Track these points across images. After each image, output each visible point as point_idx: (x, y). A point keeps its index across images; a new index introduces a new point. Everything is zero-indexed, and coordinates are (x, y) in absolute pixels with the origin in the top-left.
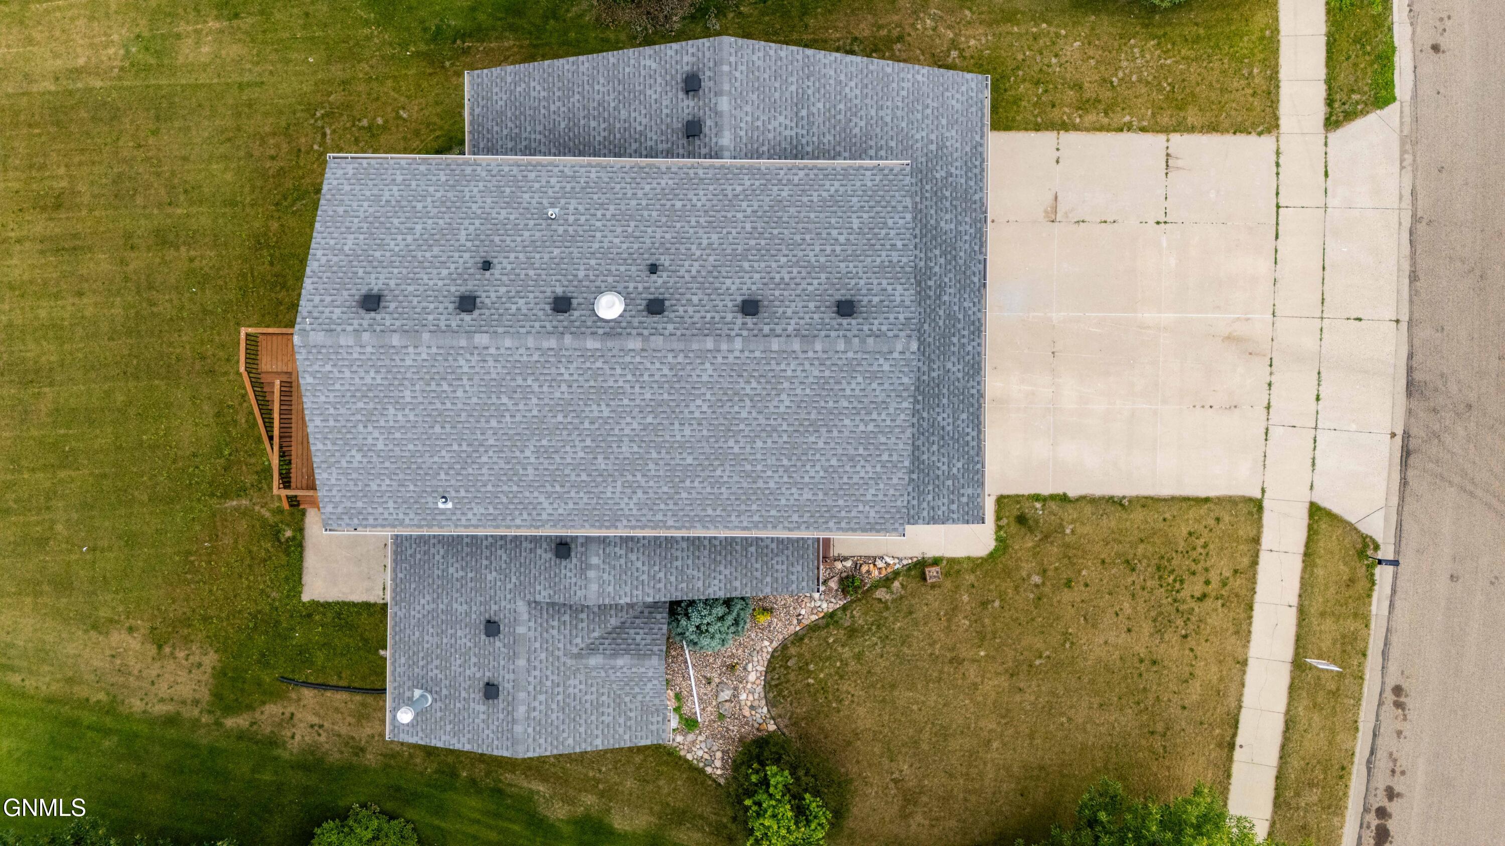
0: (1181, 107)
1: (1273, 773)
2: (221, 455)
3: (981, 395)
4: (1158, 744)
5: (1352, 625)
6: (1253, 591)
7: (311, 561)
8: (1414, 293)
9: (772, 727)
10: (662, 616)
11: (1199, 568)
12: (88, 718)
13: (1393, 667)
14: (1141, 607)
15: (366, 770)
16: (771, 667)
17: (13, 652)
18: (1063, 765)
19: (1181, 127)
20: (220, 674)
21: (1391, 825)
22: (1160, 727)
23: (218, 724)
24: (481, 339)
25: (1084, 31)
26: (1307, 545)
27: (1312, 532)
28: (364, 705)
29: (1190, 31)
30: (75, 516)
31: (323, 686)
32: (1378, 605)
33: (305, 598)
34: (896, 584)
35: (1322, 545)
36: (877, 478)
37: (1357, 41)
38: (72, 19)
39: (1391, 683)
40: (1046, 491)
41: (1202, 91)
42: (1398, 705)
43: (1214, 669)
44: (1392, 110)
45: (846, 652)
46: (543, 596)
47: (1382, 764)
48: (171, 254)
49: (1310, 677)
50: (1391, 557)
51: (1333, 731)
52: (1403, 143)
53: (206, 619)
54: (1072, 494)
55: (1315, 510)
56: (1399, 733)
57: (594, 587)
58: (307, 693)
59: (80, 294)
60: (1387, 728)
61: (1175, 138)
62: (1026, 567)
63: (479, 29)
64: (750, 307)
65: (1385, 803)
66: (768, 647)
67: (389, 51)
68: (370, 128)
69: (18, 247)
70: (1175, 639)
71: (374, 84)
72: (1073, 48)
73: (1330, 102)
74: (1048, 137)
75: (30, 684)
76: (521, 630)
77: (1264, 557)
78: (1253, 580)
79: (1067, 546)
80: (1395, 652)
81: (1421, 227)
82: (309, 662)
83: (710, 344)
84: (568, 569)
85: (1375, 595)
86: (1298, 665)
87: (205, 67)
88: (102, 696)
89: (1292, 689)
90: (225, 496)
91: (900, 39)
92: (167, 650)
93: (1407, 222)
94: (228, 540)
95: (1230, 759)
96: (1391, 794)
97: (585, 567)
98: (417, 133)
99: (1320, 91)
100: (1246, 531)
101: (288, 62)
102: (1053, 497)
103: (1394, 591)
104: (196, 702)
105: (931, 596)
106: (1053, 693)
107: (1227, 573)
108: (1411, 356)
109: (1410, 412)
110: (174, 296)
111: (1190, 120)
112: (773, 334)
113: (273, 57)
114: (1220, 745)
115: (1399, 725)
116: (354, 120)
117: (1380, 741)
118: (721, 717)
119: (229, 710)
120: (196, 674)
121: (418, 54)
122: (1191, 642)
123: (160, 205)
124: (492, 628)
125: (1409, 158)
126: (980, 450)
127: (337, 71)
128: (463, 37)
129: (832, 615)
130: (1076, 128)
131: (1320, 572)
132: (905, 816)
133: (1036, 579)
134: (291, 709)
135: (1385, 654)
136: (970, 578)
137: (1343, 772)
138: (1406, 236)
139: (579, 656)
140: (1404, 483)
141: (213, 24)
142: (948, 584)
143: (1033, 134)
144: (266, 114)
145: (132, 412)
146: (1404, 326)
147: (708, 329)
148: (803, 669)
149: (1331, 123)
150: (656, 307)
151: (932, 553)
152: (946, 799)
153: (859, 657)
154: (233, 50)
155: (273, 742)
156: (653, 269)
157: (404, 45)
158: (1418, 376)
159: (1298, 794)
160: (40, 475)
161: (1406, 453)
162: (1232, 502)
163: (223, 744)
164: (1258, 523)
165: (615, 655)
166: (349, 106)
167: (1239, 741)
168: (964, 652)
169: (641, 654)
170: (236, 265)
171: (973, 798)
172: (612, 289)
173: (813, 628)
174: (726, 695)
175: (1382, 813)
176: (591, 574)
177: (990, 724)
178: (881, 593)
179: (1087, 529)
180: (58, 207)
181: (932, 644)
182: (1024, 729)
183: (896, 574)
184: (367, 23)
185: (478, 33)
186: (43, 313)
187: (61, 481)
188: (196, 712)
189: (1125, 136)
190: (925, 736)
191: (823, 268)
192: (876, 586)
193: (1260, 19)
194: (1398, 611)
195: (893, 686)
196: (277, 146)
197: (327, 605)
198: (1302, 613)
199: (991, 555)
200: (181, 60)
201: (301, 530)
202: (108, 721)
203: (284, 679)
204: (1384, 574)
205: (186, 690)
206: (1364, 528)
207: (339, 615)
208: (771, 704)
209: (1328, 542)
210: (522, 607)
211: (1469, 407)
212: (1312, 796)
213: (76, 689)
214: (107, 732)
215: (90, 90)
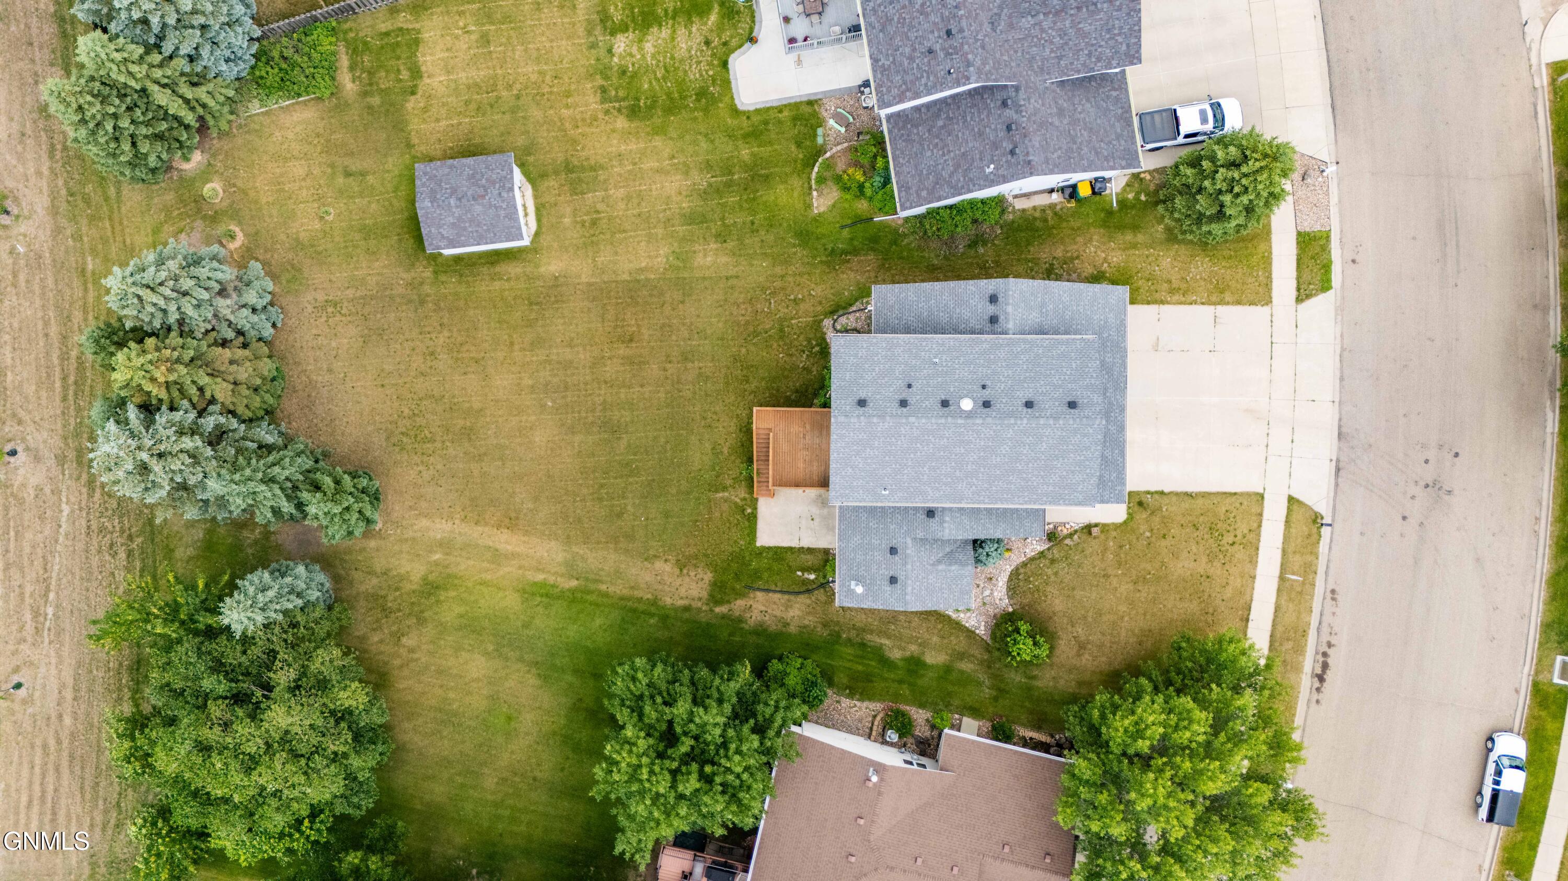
0: (1222, 292)
1: (1269, 634)
2: (714, 470)
3: (1125, 441)
4: (1210, 619)
5: (1309, 558)
6: (1259, 540)
7: (761, 525)
8: (1342, 387)
9: (1011, 610)
10: (970, 547)
11: (1231, 528)
12: (641, 607)
13: (1331, 580)
14: (1201, 548)
15: (790, 634)
16: (1010, 579)
17: (602, 573)
18: (1161, 629)
19: (1222, 302)
20: (714, 584)
21: (1330, 661)
22: (1211, 610)
23: (711, 610)
24: (912, 419)
25: (1172, 253)
26: (1287, 517)
27: (1289, 510)
28: (789, 600)
29: (1226, 253)
30: (637, 501)
31: (768, 591)
32: (1323, 547)
33: (758, 544)
34: (1076, 537)
35: (1294, 517)
36: (1084, 481)
37: (1312, 258)
38: (639, 242)
39: (1330, 587)
40: (1153, 489)
41: (1233, 284)
42: (1333, 599)
43: (1239, 580)
44: (1331, 293)
45: (1049, 571)
46: (920, 535)
47: (1325, 629)
48: (690, 365)
49: (1287, 584)
50: (1329, 522)
51: (1299, 613)
52: (1336, 310)
53: (706, 556)
54: (1166, 490)
55: (1291, 500)
56: (1334, 614)
57: (947, 531)
58: (759, 595)
59: (642, 386)
60: (1327, 612)
61: (1219, 307)
62: (1143, 528)
63: (855, 250)
64: (1029, 404)
65: (1326, 649)
66: (1009, 569)
67: (806, 260)
68: (795, 300)
69: (609, 362)
70: (1219, 565)
71: (798, 278)
72: (1166, 262)
73: (1298, 290)
74: (1153, 308)
75: (612, 589)
76: (908, 552)
77: (1264, 523)
78: (1259, 535)
79: (1164, 517)
80: (1331, 572)
81: (1346, 354)
82: (760, 578)
83: (1012, 421)
84: (933, 523)
85: (1321, 543)
86: (1282, 578)
87: (709, 268)
88: (649, 596)
89: (1279, 590)
90: (717, 491)
91: (1077, 257)
92: (685, 571)
93: (1338, 352)
94: (717, 514)
95: (1246, 626)
96: (1330, 645)
97: (942, 522)
98: (820, 303)
99: (1293, 284)
100: (1255, 509)
101: (752, 265)
102: (1156, 492)
103: (1331, 541)
104: (700, 599)
105: (1094, 543)
106: (1156, 593)
107: (1246, 531)
108: (1340, 420)
109: (1340, 449)
110: (691, 387)
111: (1227, 299)
112: (1040, 416)
113: (744, 263)
114: (1241, 620)
115: (1334, 610)
116: (786, 295)
117: (1324, 618)
118: (984, 604)
119: (718, 603)
120: (700, 584)
121: (821, 262)
122: (1227, 567)
123: (684, 340)
124: (893, 551)
125: (1339, 318)
126: (1124, 467)
127: (778, 270)
128: (847, 253)
129: (1042, 552)
130: (1168, 303)
131: (1293, 531)
132: (1079, 655)
133: (1148, 534)
134: (751, 602)
135: (1326, 573)
136: (1114, 534)
137: (1305, 633)
138: (1338, 358)
139: (933, 565)
140: (1337, 485)
141: (713, 246)
142: (1103, 537)
143: (1146, 306)
144: (741, 293)
145: (668, 447)
146: (1337, 404)
147: (1011, 414)
148: (1027, 580)
149: (1299, 300)
150: (987, 404)
151: (1094, 521)
152: (1101, 646)
153: (1056, 574)
154: (723, 259)
155: (740, 620)
156: (984, 387)
157: (814, 257)
158: (1344, 430)
159: (1281, 645)
160: (619, 480)
161: (1338, 470)
162: (1248, 495)
163: (714, 621)
164: (1262, 505)
165: (950, 565)
166: (783, 289)
167: (1251, 617)
168: (1110, 571)
169: (963, 564)
170: (724, 371)
171: (1115, 646)
172: (966, 396)
173: (1032, 559)
174: (987, 593)
175: (1325, 654)
176: (946, 525)
177: (1123, 608)
178: (1068, 541)
179: (1174, 508)
180: (631, 340)
181: (1094, 567)
182: (1141, 611)
183: (1076, 531)
184: (794, 246)
185: (855, 252)
186: (622, 396)
187: (631, 483)
188: (699, 604)
189: (1194, 307)
190: (1090, 614)
191: (1060, 386)
192: (1065, 538)
193: (1262, 247)
194: (1333, 552)
195: (1074, 589)
196: (746, 309)
197: (769, 548)
198: (1284, 552)
199: (1125, 522)
200: (696, 264)
201: (755, 509)
202: (653, 609)
203: (747, 587)
204: (1325, 531)
205: (695, 593)
206: (1316, 509)
207: (776, 553)
208: (1010, 598)
209: (1298, 515)
210: (909, 541)
211: (1370, 446)
212: (1289, 645)
213: (636, 593)
214: (652, 615)
215: (647, 280)
